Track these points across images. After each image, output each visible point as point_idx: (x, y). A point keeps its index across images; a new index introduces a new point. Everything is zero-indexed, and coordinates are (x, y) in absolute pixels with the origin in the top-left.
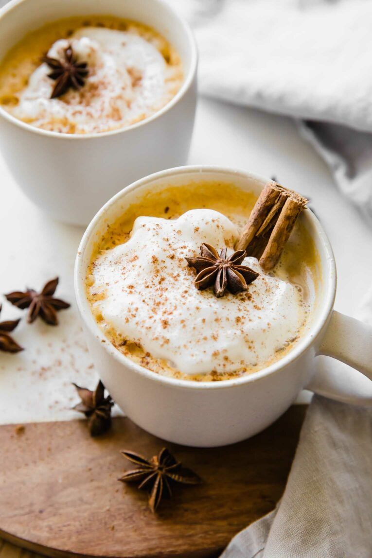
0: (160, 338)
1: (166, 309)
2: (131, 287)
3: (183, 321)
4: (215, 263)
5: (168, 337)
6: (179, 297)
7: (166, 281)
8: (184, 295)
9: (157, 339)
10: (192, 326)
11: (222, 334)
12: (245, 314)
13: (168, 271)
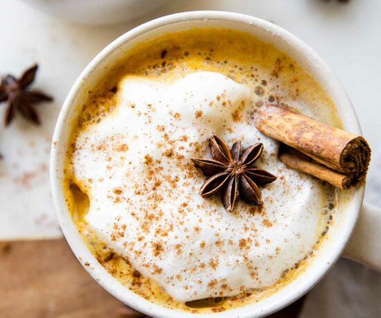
0: (151, 266)
1: (160, 226)
2: (118, 192)
3: (178, 246)
4: (226, 168)
5: (160, 267)
6: (176, 212)
7: (162, 187)
8: (183, 208)
9: (147, 266)
10: (189, 252)
11: (222, 260)
12: (251, 235)
13: (165, 172)
